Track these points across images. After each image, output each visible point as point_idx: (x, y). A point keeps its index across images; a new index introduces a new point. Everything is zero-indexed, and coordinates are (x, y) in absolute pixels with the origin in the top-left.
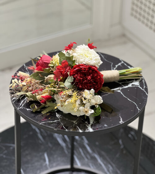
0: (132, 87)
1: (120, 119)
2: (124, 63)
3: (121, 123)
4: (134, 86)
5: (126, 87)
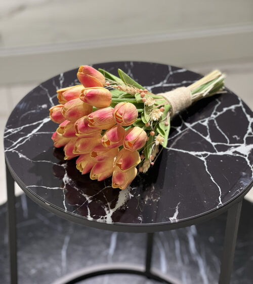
0: (232, 156)
1: (175, 212)
2: (242, 106)
3: (172, 222)
4: (237, 155)
5: (221, 153)
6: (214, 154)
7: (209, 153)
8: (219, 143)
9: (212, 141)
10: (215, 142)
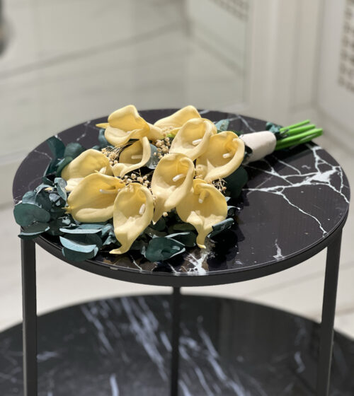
0: (312, 185)
3: (278, 260)
4: (317, 184)
5: (298, 185)
6: (290, 186)
7: (284, 187)
8: (290, 176)
9: (281, 175)
10: (285, 175)
